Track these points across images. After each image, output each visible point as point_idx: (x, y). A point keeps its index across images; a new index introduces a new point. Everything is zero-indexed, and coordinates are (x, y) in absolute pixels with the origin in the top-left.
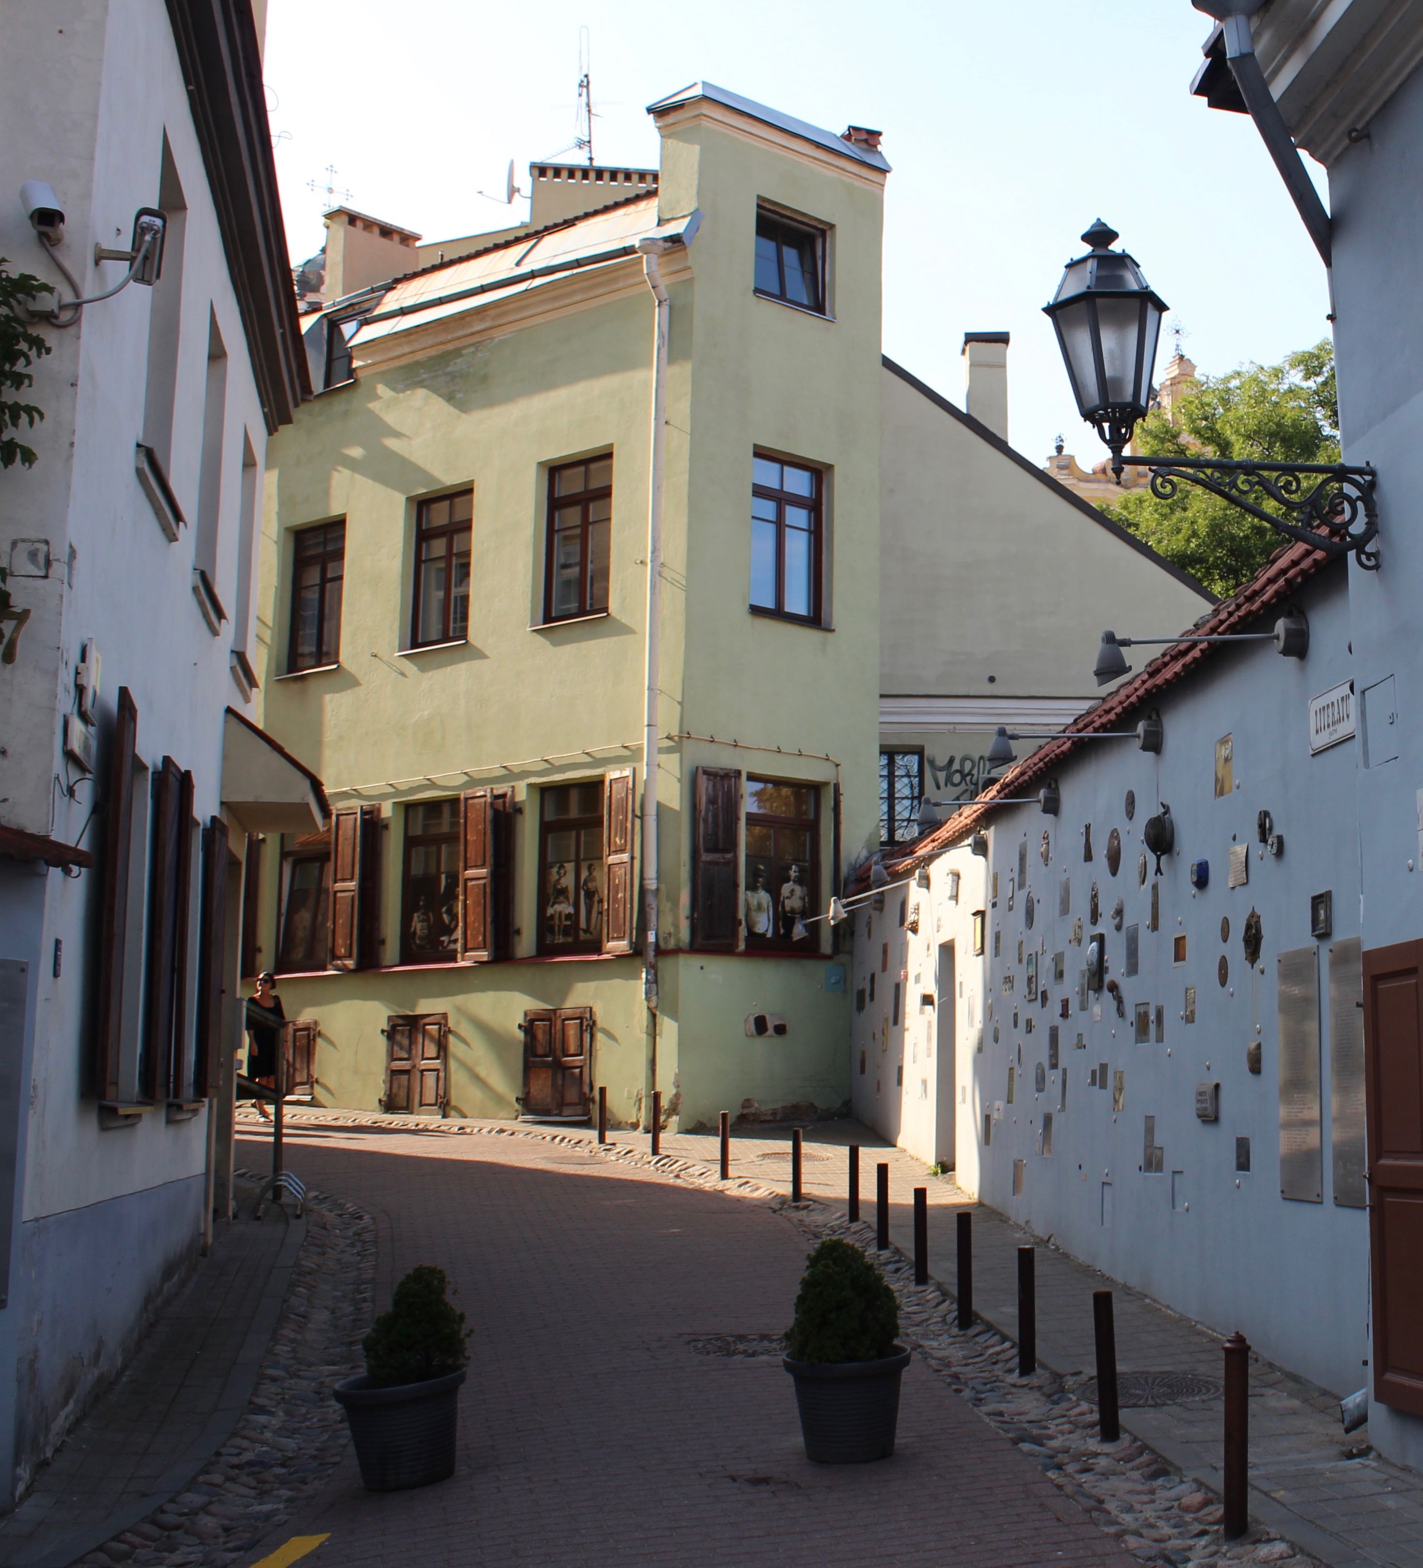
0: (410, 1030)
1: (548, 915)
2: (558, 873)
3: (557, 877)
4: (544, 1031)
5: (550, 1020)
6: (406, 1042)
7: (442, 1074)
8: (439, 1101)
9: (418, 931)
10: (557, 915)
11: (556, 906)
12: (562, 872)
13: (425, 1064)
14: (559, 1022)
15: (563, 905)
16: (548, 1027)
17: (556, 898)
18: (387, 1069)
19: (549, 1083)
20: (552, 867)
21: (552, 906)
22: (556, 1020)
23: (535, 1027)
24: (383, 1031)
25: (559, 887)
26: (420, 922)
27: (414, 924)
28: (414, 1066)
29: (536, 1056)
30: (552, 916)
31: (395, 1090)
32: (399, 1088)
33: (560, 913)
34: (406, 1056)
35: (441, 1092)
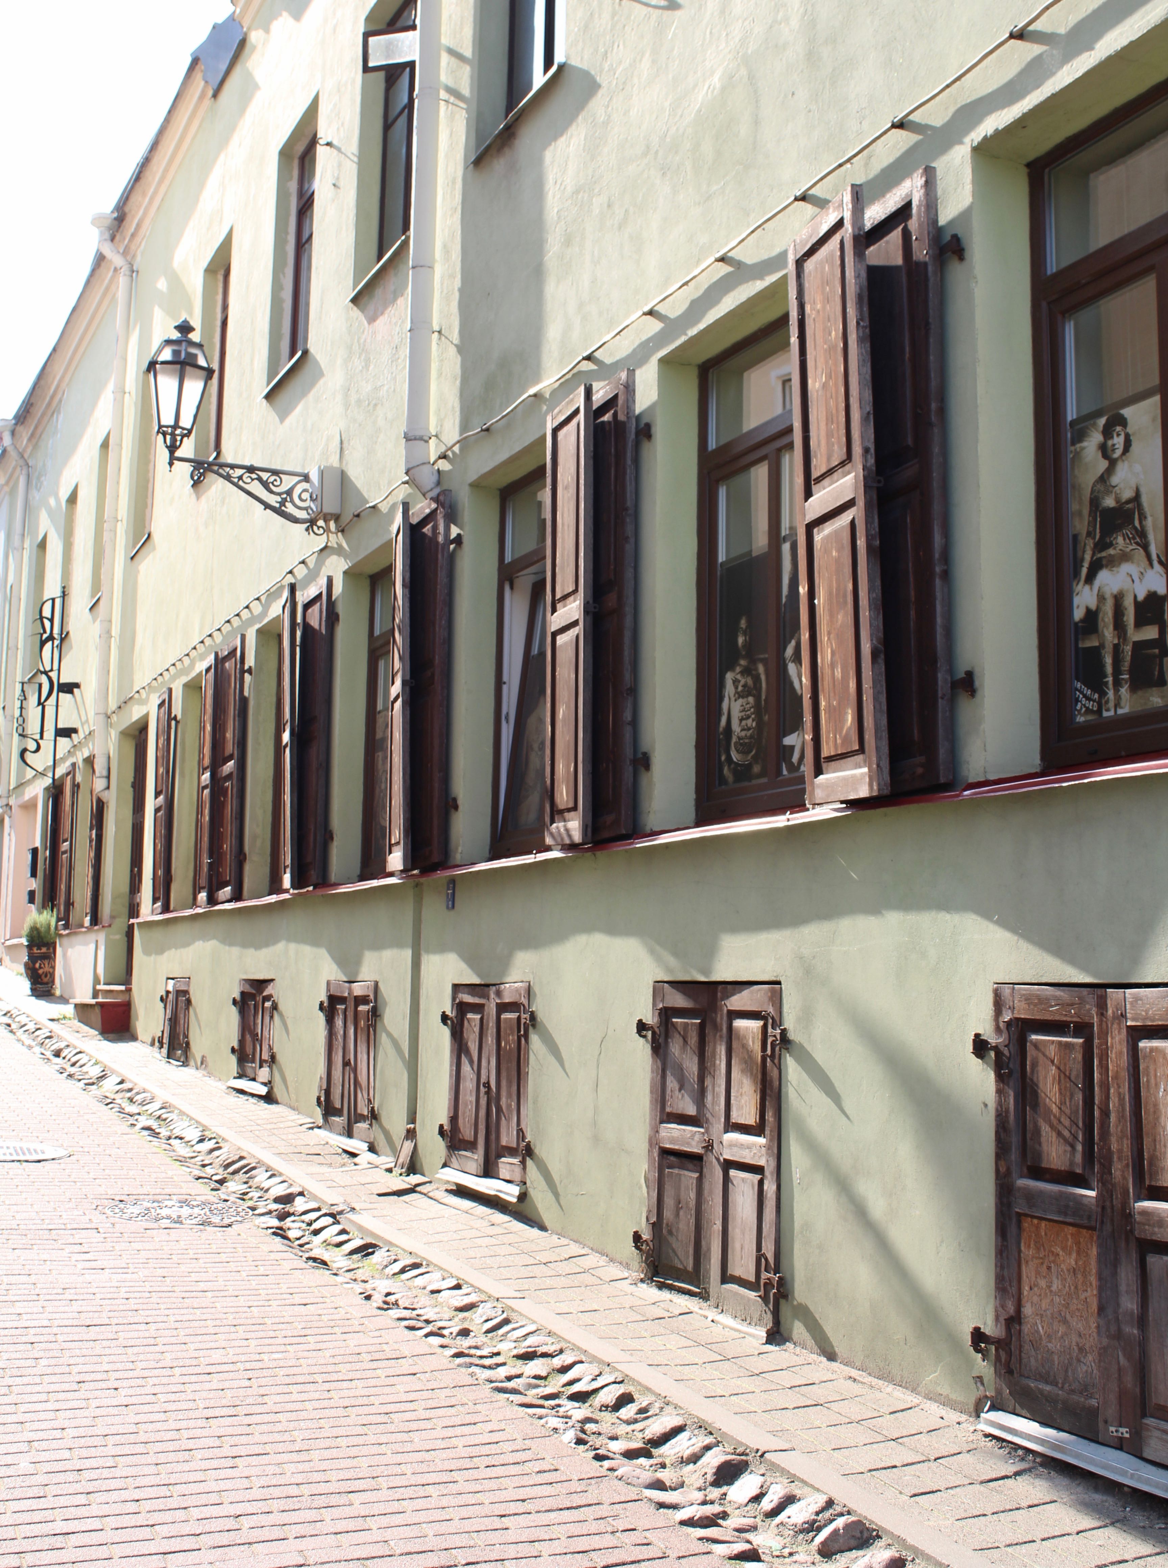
0: (702, 1028)
1: (1078, 614)
2: (1105, 451)
3: (1104, 464)
4: (1063, 1075)
5: (1082, 1029)
6: (691, 1066)
7: (770, 1187)
8: (764, 1275)
9: (736, 727)
10: (1108, 609)
11: (1104, 577)
12: (1118, 441)
13: (732, 1145)
14: (1117, 1041)
15: (1126, 568)
16: (1078, 1055)
17: (1102, 545)
18: (651, 1143)
19: (1091, 1294)
20: (1080, 436)
21: (1090, 579)
22: (1104, 1034)
23: (1031, 1052)
24: (641, 1027)
25: (1109, 502)
26: (739, 695)
27: (725, 705)
28: (709, 1146)
29: (1038, 1172)
30: (1092, 616)
31: (668, 1214)
32: (678, 1209)
33: (1118, 599)
34: (691, 1110)
35: (769, 1249)
